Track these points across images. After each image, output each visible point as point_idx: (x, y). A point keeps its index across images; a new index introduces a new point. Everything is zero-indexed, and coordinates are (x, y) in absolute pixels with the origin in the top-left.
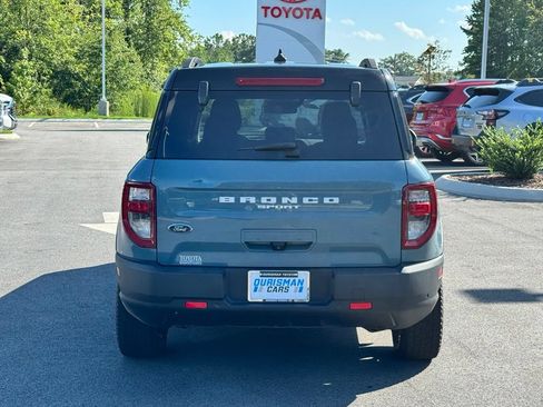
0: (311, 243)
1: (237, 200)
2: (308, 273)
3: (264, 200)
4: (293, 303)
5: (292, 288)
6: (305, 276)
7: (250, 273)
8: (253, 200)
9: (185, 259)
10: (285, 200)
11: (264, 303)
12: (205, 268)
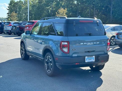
0: (95, 51)
1: (84, 43)
2: (94, 56)
3: (88, 43)
4: (92, 62)
5: (92, 59)
6: (94, 57)
7: (86, 57)
8: (86, 43)
9: (74, 55)
10: (91, 43)
11: (88, 62)
12: (77, 57)
